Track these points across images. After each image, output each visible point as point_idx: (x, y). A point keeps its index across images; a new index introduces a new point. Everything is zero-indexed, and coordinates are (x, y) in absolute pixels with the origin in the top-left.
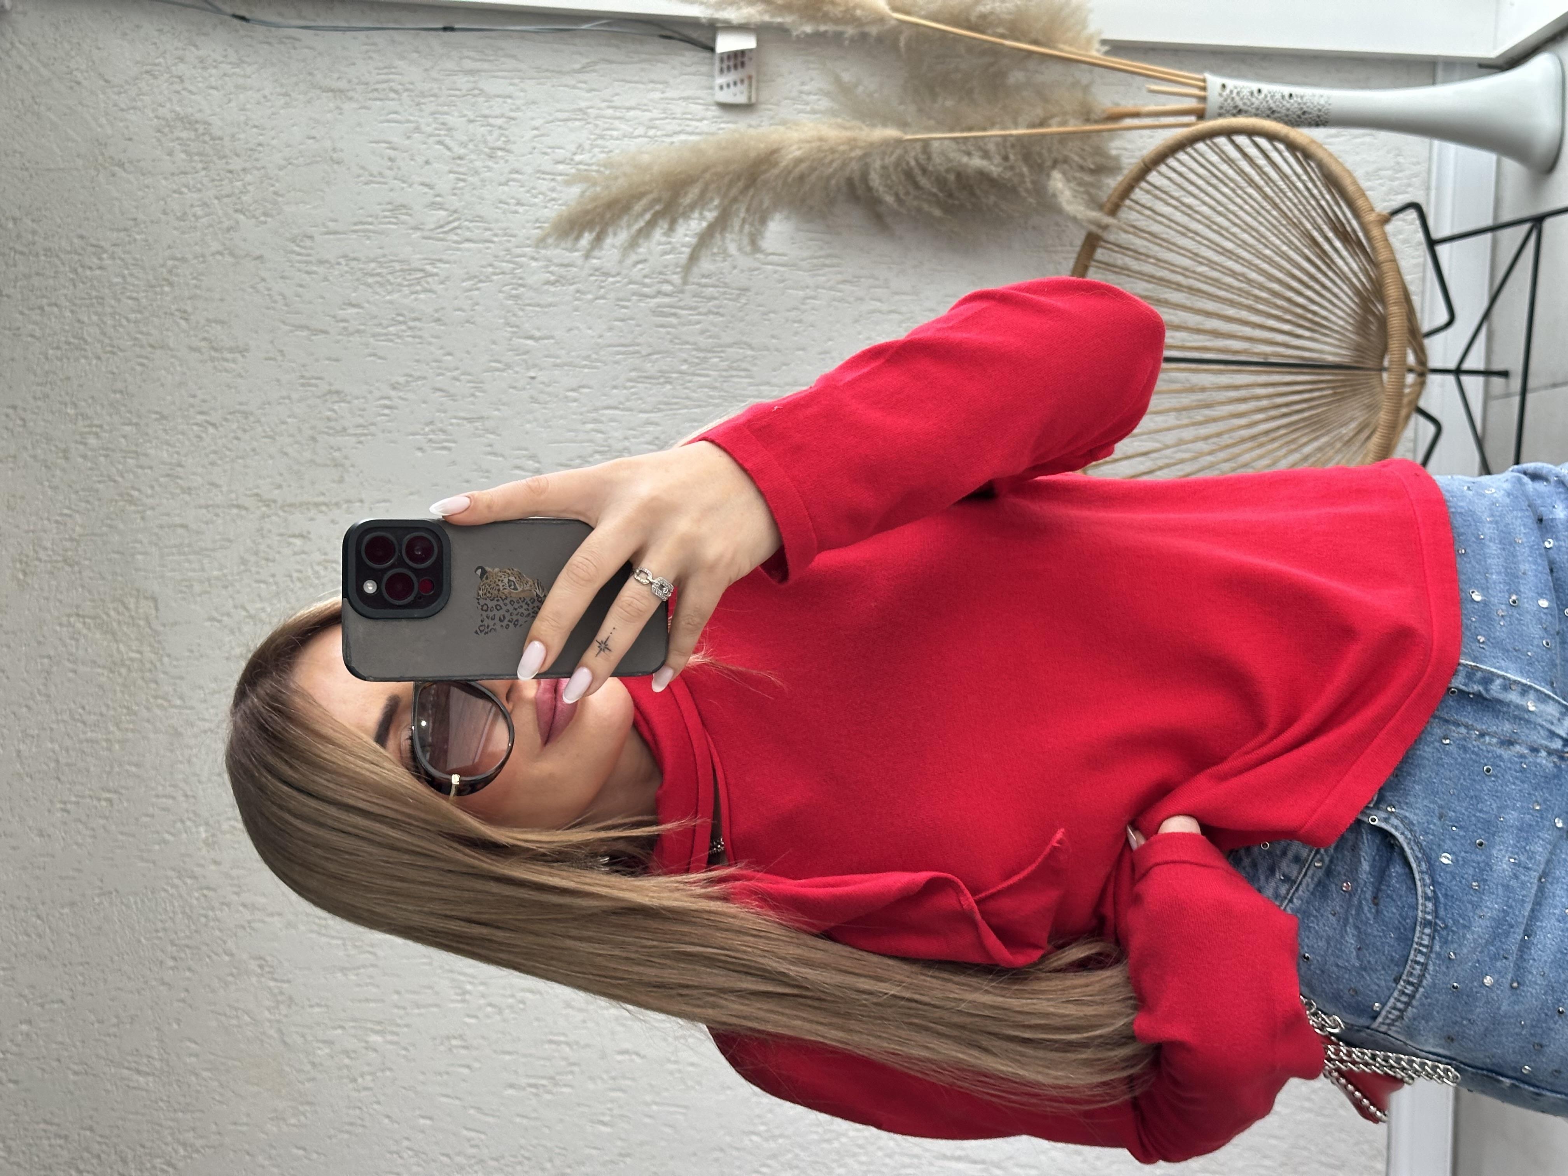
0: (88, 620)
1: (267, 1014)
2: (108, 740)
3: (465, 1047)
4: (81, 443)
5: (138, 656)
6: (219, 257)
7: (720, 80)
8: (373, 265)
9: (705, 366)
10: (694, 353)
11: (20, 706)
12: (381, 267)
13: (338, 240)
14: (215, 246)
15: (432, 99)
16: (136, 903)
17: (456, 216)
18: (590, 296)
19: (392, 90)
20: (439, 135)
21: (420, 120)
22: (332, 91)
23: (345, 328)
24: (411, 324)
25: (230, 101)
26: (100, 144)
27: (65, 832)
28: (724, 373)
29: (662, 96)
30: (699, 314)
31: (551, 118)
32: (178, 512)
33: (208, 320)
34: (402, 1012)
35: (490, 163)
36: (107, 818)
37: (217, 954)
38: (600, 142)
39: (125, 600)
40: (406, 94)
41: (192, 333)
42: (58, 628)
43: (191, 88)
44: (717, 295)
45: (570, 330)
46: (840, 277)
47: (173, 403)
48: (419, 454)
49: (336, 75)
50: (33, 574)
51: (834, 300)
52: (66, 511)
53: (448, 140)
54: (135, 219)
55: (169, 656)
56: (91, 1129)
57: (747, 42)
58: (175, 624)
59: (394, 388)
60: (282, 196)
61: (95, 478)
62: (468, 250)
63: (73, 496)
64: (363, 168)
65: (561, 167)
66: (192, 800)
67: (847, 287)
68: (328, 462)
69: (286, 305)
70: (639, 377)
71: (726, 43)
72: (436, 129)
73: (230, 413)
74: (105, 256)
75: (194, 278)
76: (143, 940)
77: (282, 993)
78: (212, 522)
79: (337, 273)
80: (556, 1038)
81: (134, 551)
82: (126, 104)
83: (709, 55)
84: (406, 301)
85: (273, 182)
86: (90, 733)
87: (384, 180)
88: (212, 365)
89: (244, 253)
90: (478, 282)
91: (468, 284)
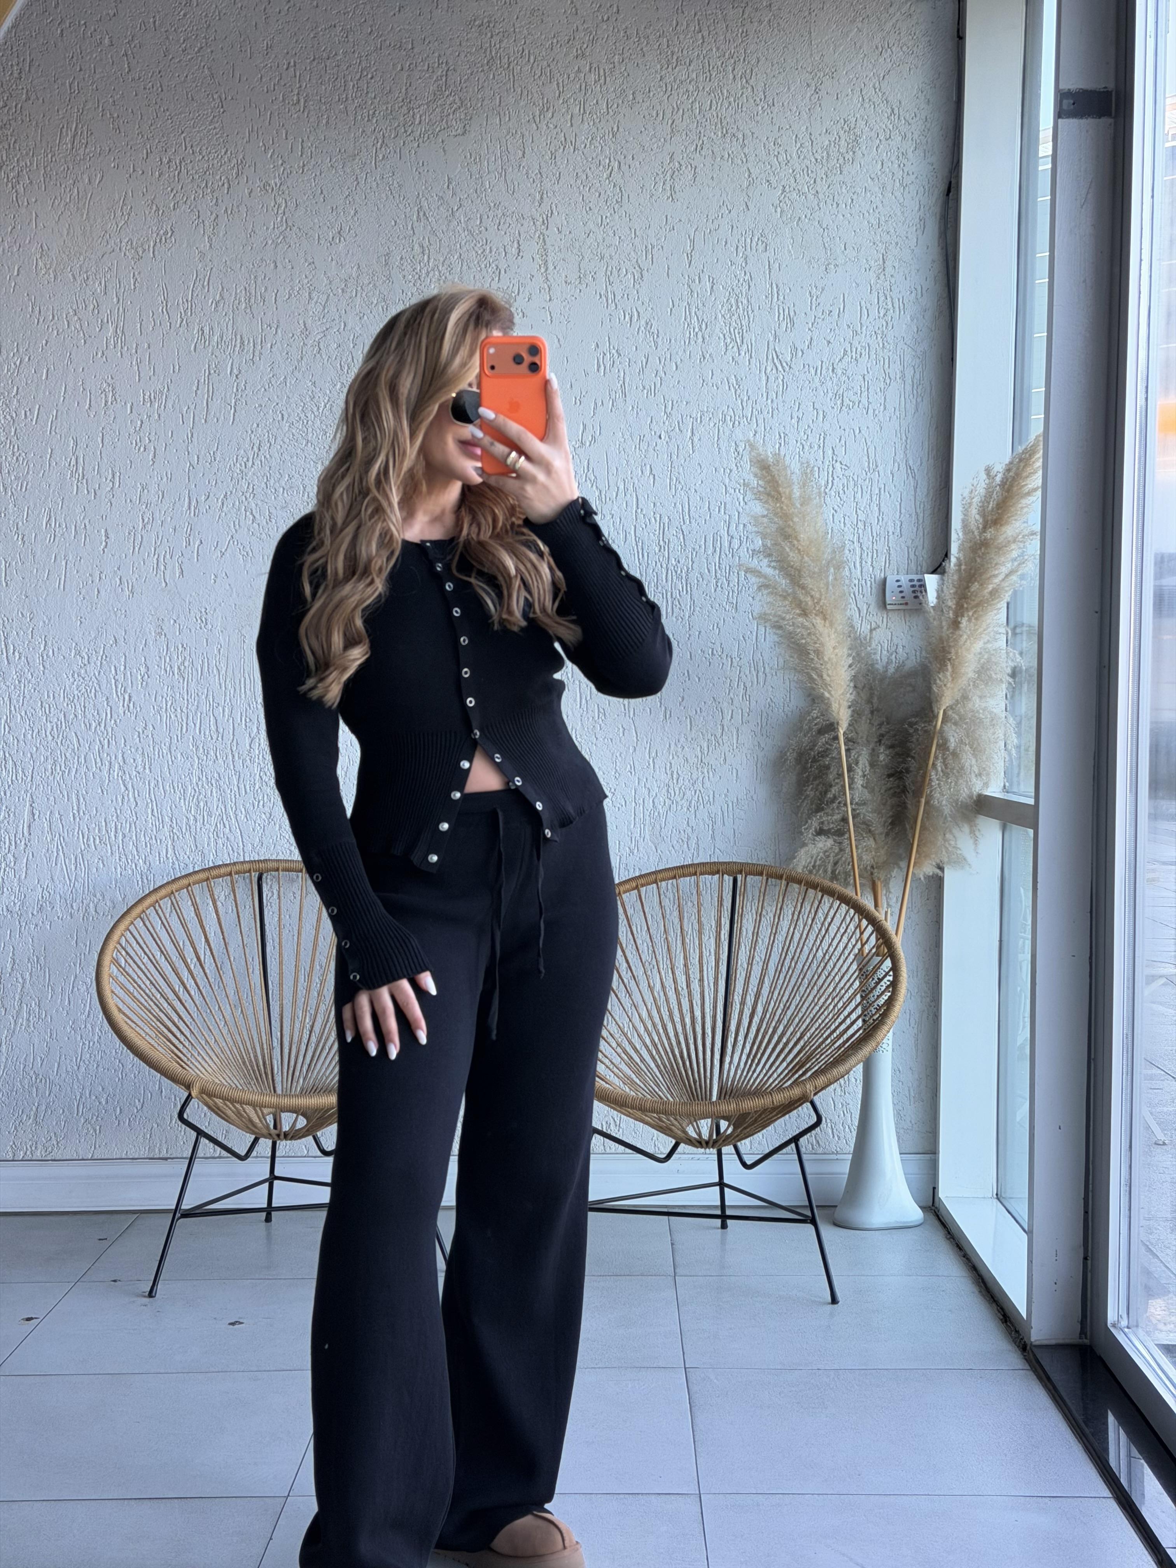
0: (444, 79)
1: (127, 240)
2: (347, 99)
3: (106, 405)
4: (590, 69)
5: (417, 122)
6: (746, 174)
7: (904, 579)
8: (745, 302)
9: (675, 578)
11: (371, 26)
12: (744, 310)
13: (764, 272)
14: (755, 172)
15: (881, 345)
16: (215, 128)
17: (787, 368)
18: (727, 481)
19: (887, 310)
21: (863, 335)
22: (884, 262)
23: (693, 281)
24: (699, 336)
25: (872, 179)
26: (832, 74)
27: (270, 68)
28: (669, 594)
29: (891, 533)
31: (869, 444)
32: (536, 149)
33: (696, 167)
34: (134, 351)
35: (830, 394)
36: (284, 100)
37: (175, 195)
38: (852, 483)
39: (462, 109)
40: (884, 322)
41: (685, 155)
42: (436, 55)
43: (881, 146)
44: (731, 585)
46: (749, 685)
47: (627, 142)
48: (593, 346)
49: (896, 265)
50: (480, 33)
52: (532, 58)
53: (847, 359)
54: (773, 105)
55: (418, 146)
56: (28, 99)
57: (932, 599)
58: (444, 151)
59: (647, 324)
60: (798, 225)
61: (560, 81)
62: (760, 380)
63: (545, 63)
64: (823, 290)
65: (830, 452)
67: (742, 692)
68: (582, 271)
69: (710, 230)
70: (664, 524)
71: (932, 582)
72: (857, 349)
73: (620, 189)
74: (744, 81)
75: (729, 155)
76: (184, 135)
77: (144, 251)
78: (527, 177)
80: (117, 478)
81: (502, 113)
82: (866, 94)
83: (924, 569)
84: (717, 330)
85: (808, 216)
86: (352, 84)
87: (814, 307)
88: (660, 173)
89: (751, 195)
90: (735, 388)
91: (733, 380)
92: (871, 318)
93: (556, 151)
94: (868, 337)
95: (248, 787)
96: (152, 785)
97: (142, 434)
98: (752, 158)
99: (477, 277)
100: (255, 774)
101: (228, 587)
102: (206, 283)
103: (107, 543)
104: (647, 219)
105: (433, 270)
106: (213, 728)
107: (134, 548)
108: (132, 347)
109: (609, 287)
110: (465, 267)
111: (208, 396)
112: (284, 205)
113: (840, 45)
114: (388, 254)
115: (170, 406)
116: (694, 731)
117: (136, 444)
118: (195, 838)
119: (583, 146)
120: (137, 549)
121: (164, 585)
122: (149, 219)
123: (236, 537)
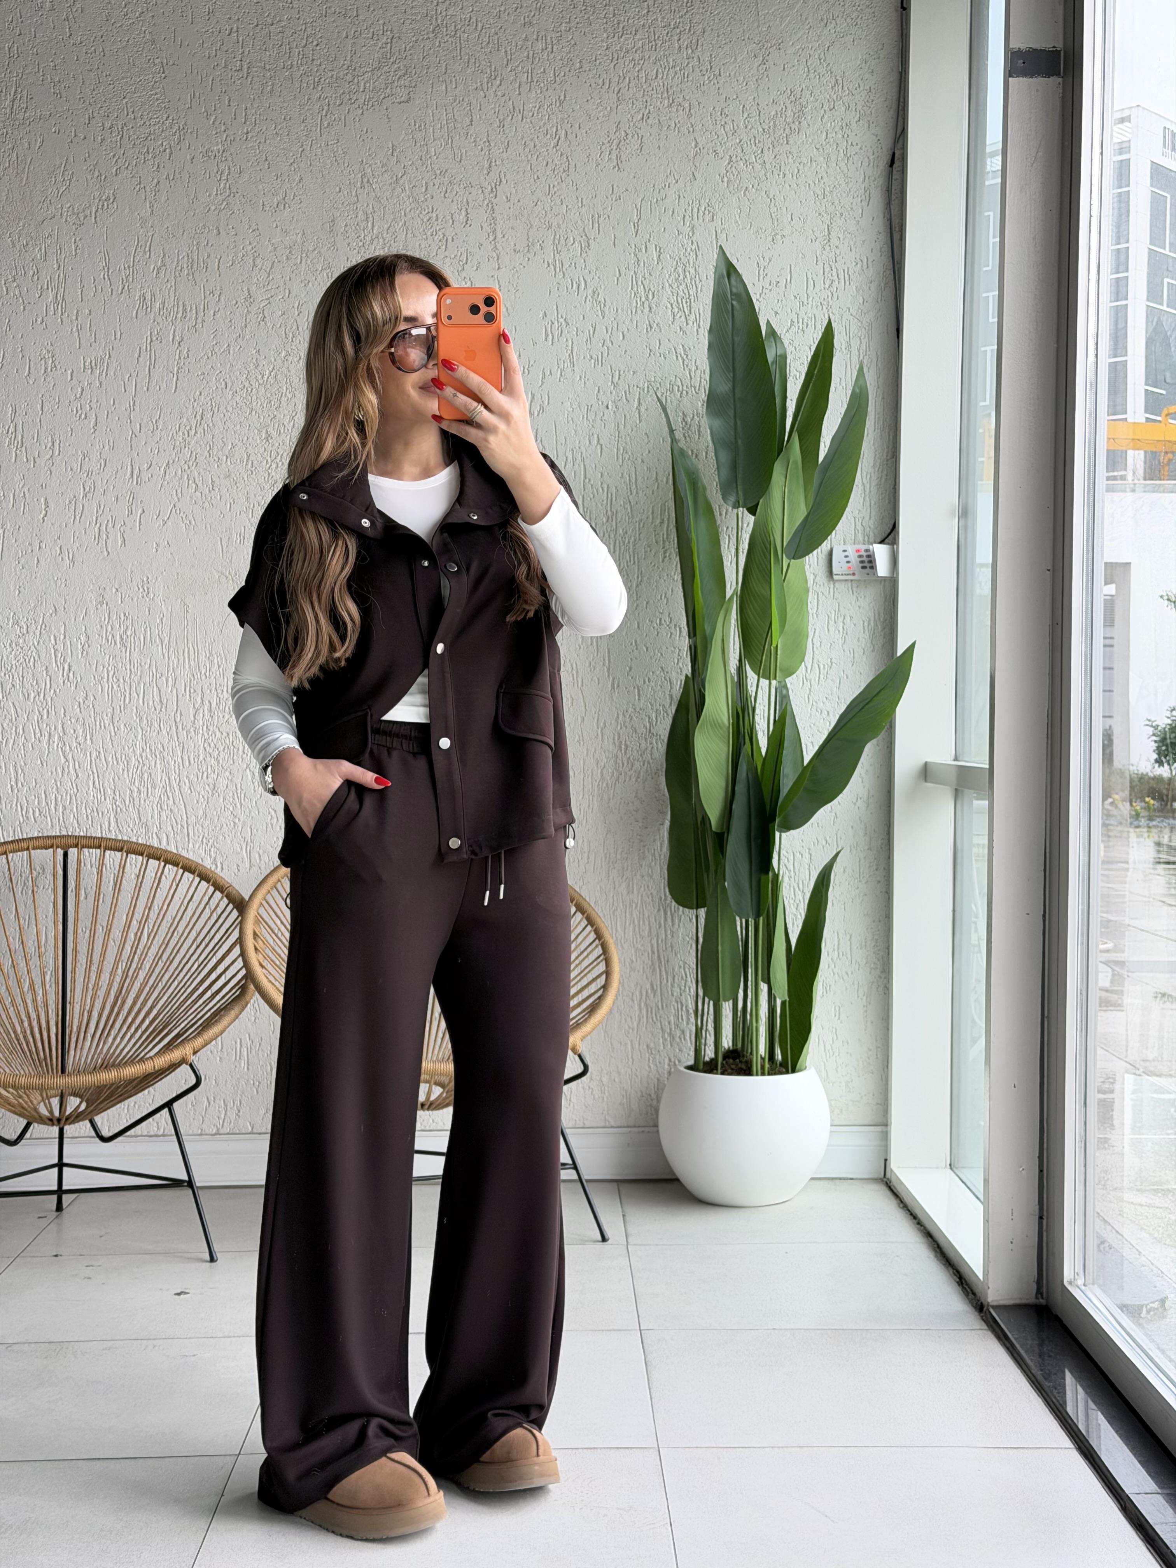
0: (389, 45)
1: (68, 205)
2: (292, 66)
3: (45, 372)
4: (538, 37)
5: (361, 89)
6: (693, 145)
7: (851, 550)
8: (692, 271)
10: (633, 538)
12: (691, 280)
13: (711, 242)
14: (702, 141)
16: (156, 94)
19: (832, 281)
20: (798, 323)
22: (829, 233)
23: (640, 250)
24: (646, 306)
25: (818, 149)
26: (780, 45)
27: (212, 32)
30: (664, 541)
32: (484, 117)
33: (642, 136)
34: (74, 318)
36: (226, 66)
37: (116, 161)
39: (407, 76)
40: (830, 294)
41: (632, 124)
42: (381, 22)
43: (826, 117)
45: (646, 434)
47: (573, 111)
48: (541, 316)
49: (841, 236)
51: (680, 650)
52: (480, 25)
53: (794, 329)
54: (720, 75)
55: (362, 114)
57: (882, 569)
58: (388, 118)
60: (745, 195)
61: (508, 49)
63: (493, 31)
64: (770, 261)
66: (245, 138)
68: (531, 240)
69: (657, 200)
70: (612, 495)
71: (881, 552)
72: (803, 320)
73: (567, 158)
74: (690, 51)
75: (676, 125)
76: (126, 100)
77: (86, 217)
78: (475, 145)
79: (685, 242)
80: (57, 446)
81: (448, 82)
82: (811, 64)
83: (872, 540)
84: (665, 300)
85: (755, 187)
86: (297, 50)
87: (761, 278)
88: (606, 142)
89: (698, 165)
90: (682, 358)
91: (680, 350)
92: (817, 289)
93: (504, 120)
94: (814, 307)
95: (192, 759)
96: (94, 756)
97: (82, 401)
98: (698, 127)
99: (423, 246)
100: (199, 746)
101: (170, 556)
102: (147, 249)
103: (47, 512)
104: (594, 188)
105: (377, 237)
106: (157, 699)
107: (75, 517)
108: (72, 313)
109: (557, 256)
110: (410, 235)
111: (150, 364)
112: (227, 172)
113: (787, 16)
114: (333, 221)
115: (112, 374)
116: (642, 701)
117: (77, 412)
118: (139, 811)
119: (531, 114)
120: (78, 518)
121: (106, 553)
122: (91, 184)
123: (178, 505)
